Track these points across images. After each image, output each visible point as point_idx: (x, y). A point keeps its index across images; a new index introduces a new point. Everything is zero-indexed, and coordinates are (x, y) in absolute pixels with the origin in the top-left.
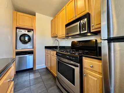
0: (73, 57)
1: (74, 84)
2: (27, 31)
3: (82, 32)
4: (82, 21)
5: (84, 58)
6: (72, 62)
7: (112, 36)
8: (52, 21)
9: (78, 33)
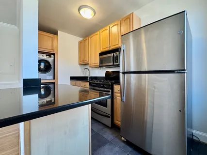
0: (106, 85)
1: (107, 107)
2: (45, 55)
3: (115, 64)
4: (115, 54)
5: (114, 85)
6: (105, 90)
7: (125, 71)
8: (80, 43)
9: (112, 64)
